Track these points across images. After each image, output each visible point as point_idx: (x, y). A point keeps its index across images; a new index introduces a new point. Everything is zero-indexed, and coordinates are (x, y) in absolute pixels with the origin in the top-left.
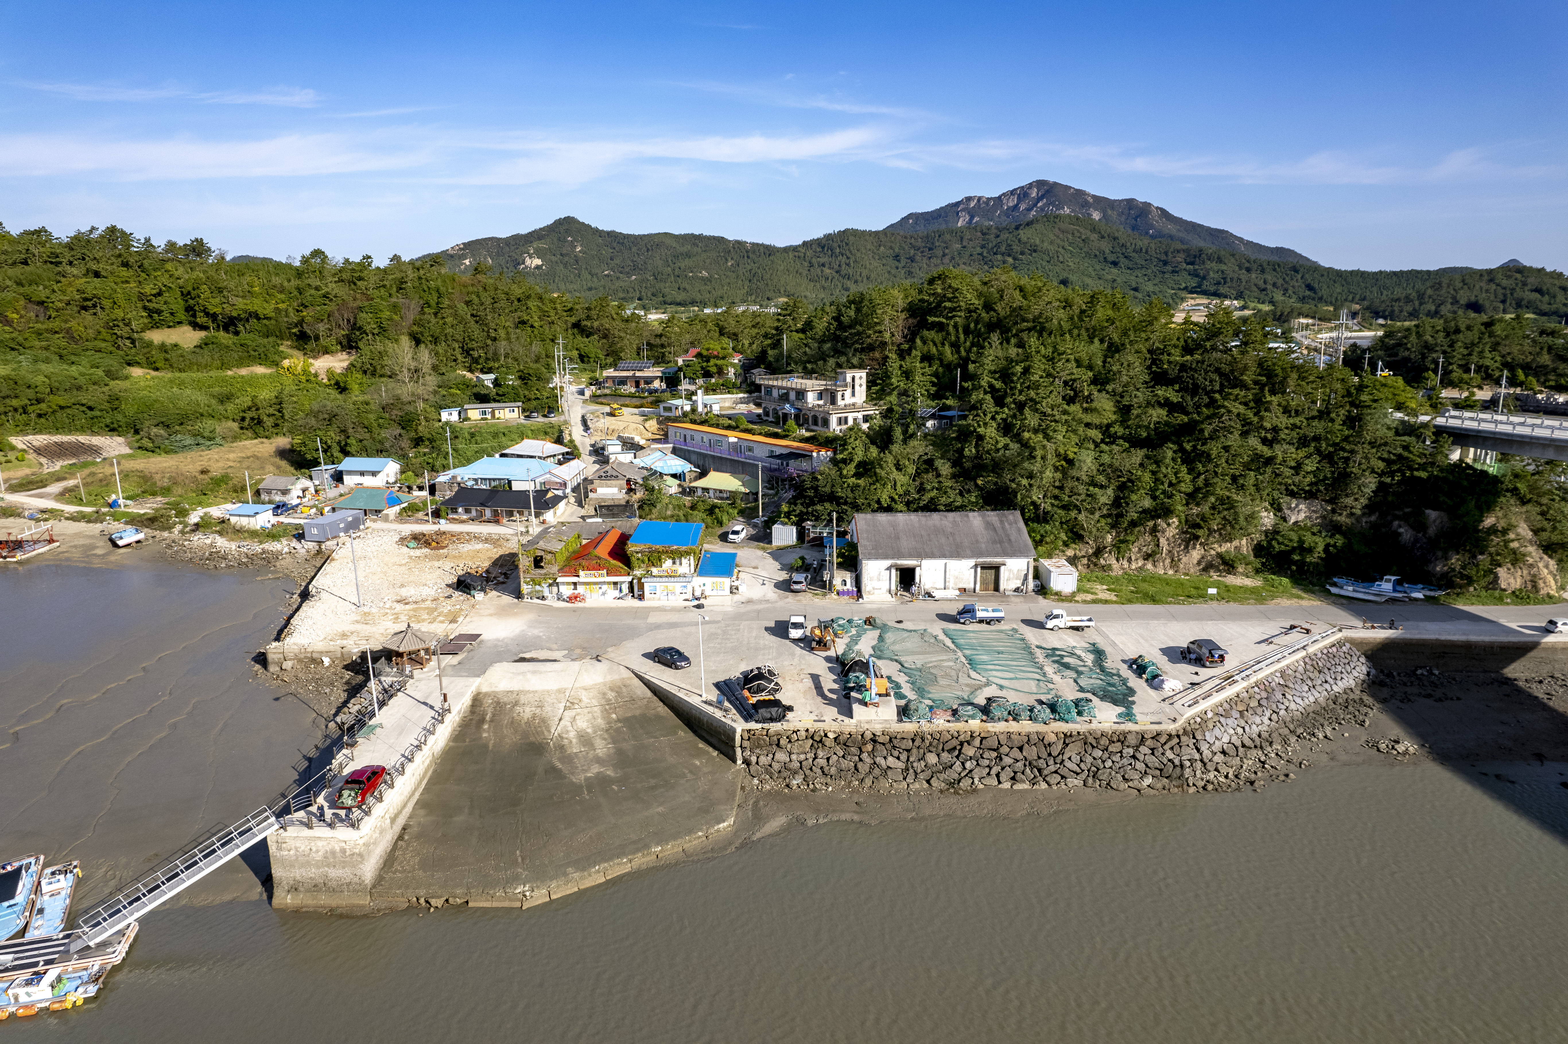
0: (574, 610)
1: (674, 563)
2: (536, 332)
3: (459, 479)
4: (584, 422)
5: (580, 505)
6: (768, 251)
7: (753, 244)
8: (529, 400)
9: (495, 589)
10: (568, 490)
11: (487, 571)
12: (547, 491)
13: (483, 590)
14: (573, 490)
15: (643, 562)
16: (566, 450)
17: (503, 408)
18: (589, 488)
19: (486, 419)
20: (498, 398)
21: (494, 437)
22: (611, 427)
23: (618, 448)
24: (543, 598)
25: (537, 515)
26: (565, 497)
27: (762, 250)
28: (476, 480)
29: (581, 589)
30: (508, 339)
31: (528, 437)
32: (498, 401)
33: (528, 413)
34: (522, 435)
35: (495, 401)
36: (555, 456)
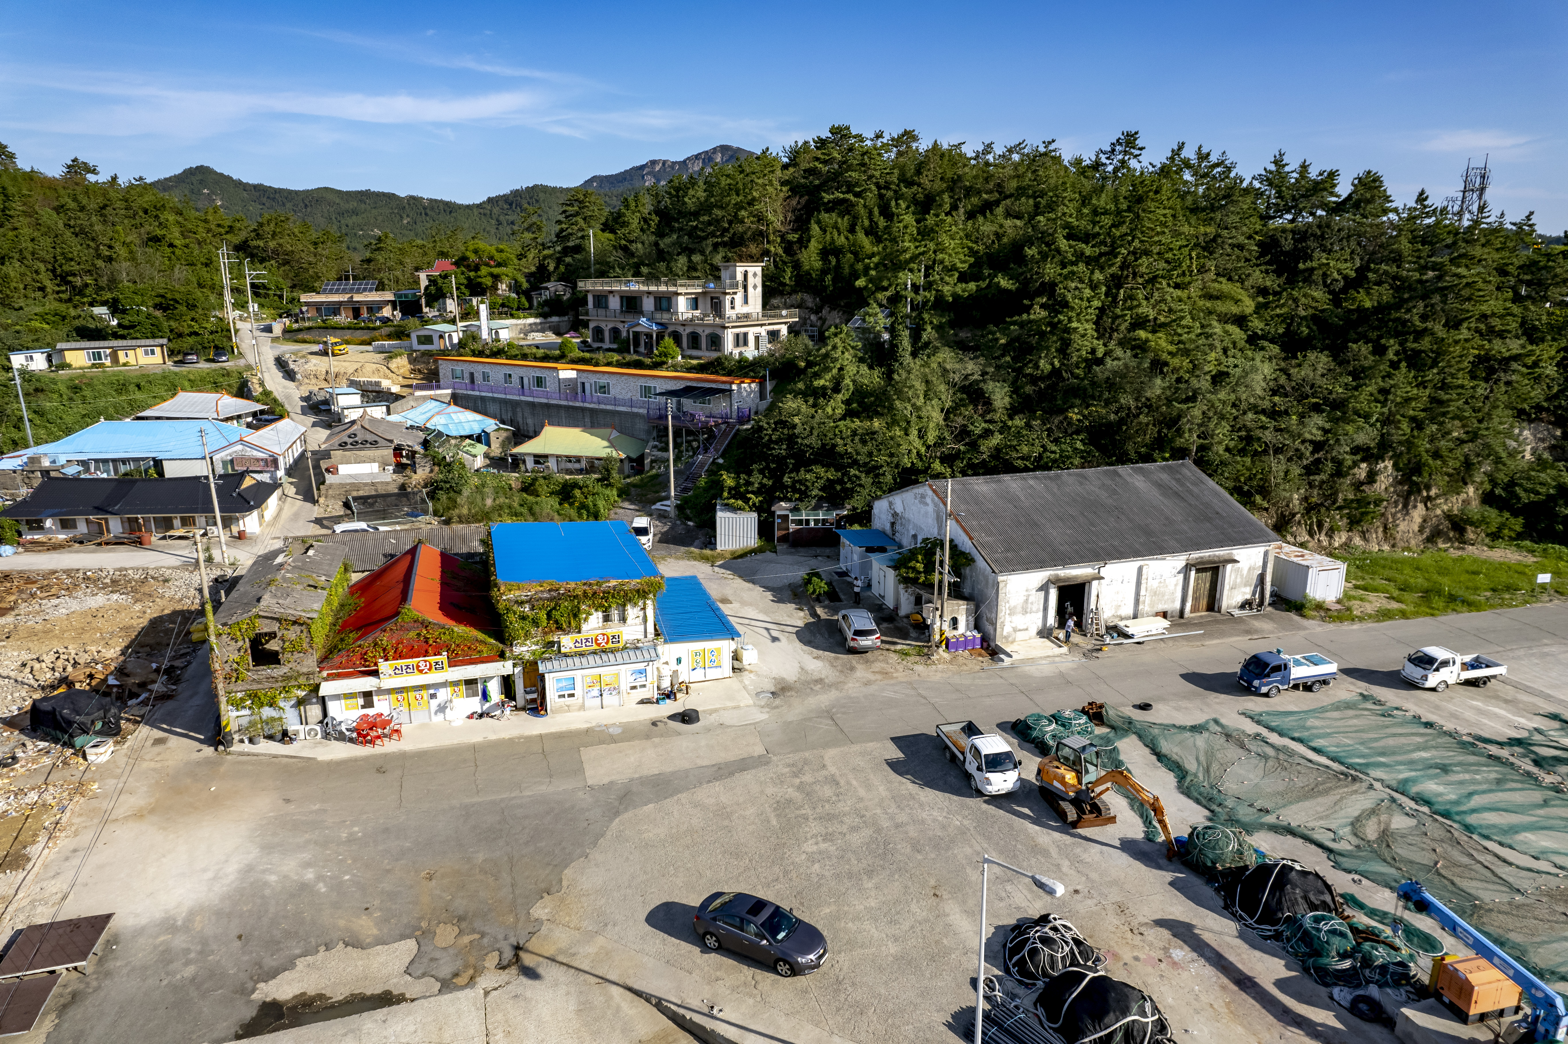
0: (381, 766)
1: (607, 619)
2: (178, 252)
3: (46, 463)
4: (281, 363)
5: (309, 497)
6: (449, 208)
7: (431, 200)
8: (180, 335)
9: (143, 720)
10: (281, 473)
11: (121, 671)
12: (242, 476)
13: (112, 731)
14: (289, 472)
15: (535, 623)
16: (259, 407)
17: (134, 348)
18: (324, 465)
19: (102, 365)
20: (121, 332)
21: (119, 392)
22: (334, 370)
23: (356, 400)
24: (285, 737)
25: (227, 523)
26: (276, 485)
27: (441, 207)
28: (84, 463)
29: (381, 706)
30: (133, 258)
31: (183, 389)
32: (123, 337)
33: (178, 355)
34: (172, 388)
35: (116, 336)
36: (239, 417)
